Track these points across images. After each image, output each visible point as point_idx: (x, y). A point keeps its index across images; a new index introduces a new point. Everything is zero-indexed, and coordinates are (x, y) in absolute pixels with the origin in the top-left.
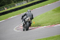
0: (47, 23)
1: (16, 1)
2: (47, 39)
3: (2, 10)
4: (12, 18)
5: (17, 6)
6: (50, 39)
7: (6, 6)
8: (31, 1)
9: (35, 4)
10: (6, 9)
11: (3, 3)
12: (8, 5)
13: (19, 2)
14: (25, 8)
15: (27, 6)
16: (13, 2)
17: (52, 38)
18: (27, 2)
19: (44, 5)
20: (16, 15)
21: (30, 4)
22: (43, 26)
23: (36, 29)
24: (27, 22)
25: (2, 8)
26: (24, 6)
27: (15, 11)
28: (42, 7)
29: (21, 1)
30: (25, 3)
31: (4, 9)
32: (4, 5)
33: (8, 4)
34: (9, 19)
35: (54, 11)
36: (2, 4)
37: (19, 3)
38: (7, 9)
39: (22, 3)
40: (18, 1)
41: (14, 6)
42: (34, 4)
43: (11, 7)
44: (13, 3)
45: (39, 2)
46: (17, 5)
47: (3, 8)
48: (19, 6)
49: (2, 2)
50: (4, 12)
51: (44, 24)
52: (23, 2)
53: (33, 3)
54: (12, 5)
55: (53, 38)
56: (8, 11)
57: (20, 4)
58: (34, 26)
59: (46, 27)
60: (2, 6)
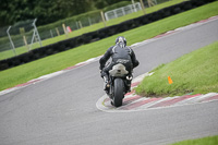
1: (105, 3)
3: (56, 35)
5: (110, 19)
7: (70, 21)
9: (172, 11)
10: (67, 30)
11: (58, 9)
12: (75, 17)
15: (146, 20)
16: (93, 4)
18: (146, 5)
19: (206, 16)
21: (154, 14)
22: (204, 92)
23: (176, 105)
25: (53, 28)
26: (135, 20)
27: (102, 38)
28: (198, 24)
29: (124, 2)
30: (136, 10)
31: (62, 33)
32: (62, 17)
33: (78, 14)
34: (80, 69)
36: (55, 12)
37: (114, 11)
38: (72, 29)
39: (127, 10)
40: (110, 4)
41: (97, 22)
42: (169, 13)
43: (87, 25)
44: (96, 10)
45: (190, 6)
46: (109, 15)
48: (117, 20)
49: (56, 6)
50: (60, 43)
51: (207, 87)
52: (130, 6)
53: (166, 9)
54: (92, 17)
56: (76, 38)
57: (118, 12)
58: (168, 94)
59: (214, 97)
60: (54, 19)
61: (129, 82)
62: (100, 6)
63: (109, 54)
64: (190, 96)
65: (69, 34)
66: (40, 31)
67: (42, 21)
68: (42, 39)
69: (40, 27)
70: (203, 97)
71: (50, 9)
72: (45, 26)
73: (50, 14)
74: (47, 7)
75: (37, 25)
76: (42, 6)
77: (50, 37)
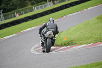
0: (88, 39)
1: (35, 2)
2: (86, 66)
3: (12, 18)
4: (28, 31)
5: (37, 10)
6: (93, 66)
7: (18, 11)
8: (60, 2)
9: (66, 6)
10: (17, 15)
11: (13, 5)
12: (21, 9)
13: (40, 3)
14: (50, 14)
15: (54, 10)
16: (29, 3)
17: (96, 66)
18: (54, 4)
19: (82, 9)
20: (35, 26)
21: (58, 8)
22: (81, 44)
23: (68, 50)
24: (47, 38)
25: (10, 14)
26: (49, 10)
27: (33, 19)
28: (78, 13)
29: (44, 2)
30: (50, 6)
31: (15, 16)
32: (15, 9)
33: (22, 7)
34: (23, 33)
35: (99, 20)
36: (11, 7)
37: (39, 6)
38: (19, 15)
39: (45, 6)
40: (37, 3)
41: (31, 11)
43: (27, 13)
44: (30, 6)
45: (74, 4)
46: (37, 8)
47: (12, 13)
48: (41, 11)
49: (11, 4)
50: (14, 21)
52: (46, 4)
53: (63, 6)
54: (29, 9)
55: (98, 65)
56: (21, 19)
57: (41, 7)
58: (65, 45)
59: (85, 47)
60: (11, 10)
61: (54, 40)
62: (33, 4)
63: (45, 26)
64: (74, 46)
65: (18, 17)
66: (4, 16)
67: (5, 11)
68: (5, 19)
69: (4, 14)
70: (80, 46)
71: (9, 6)
72: (6, 13)
73: (9, 8)
74: (7, 4)
75: (3, 13)
76: (5, 4)
77: (9, 18)
